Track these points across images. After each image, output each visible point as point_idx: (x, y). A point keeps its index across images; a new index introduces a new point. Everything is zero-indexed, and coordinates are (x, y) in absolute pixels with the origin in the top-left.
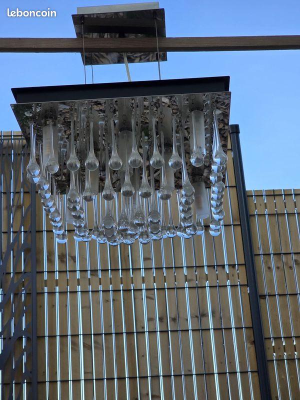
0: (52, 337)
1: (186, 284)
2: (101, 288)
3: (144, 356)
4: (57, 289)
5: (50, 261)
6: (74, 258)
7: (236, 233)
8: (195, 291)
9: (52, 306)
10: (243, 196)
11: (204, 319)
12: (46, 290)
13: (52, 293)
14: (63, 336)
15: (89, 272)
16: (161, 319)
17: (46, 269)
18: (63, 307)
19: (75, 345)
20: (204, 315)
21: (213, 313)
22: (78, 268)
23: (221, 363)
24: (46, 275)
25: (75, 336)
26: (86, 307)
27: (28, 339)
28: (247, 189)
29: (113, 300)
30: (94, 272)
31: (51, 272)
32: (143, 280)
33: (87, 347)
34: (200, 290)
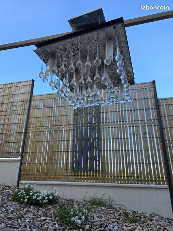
0: (104, 139)
1: (140, 125)
2: (116, 126)
3: (128, 145)
4: (105, 127)
5: (103, 120)
6: (109, 119)
7: (155, 111)
8: (143, 127)
9: (104, 131)
10: (157, 100)
11: (146, 135)
12: (102, 127)
13: (103, 128)
14: (107, 139)
15: (113, 123)
16: (133, 135)
17: (102, 122)
18: (107, 131)
19: (110, 141)
20: (146, 134)
21: (149, 133)
22: (110, 121)
23: (151, 147)
24: (102, 124)
25: (110, 139)
26: (112, 132)
27: (97, 140)
28: (158, 98)
29: (120, 130)
30: (114, 122)
31: (103, 123)
32: (128, 124)
33: (113, 142)
34: (144, 127)
